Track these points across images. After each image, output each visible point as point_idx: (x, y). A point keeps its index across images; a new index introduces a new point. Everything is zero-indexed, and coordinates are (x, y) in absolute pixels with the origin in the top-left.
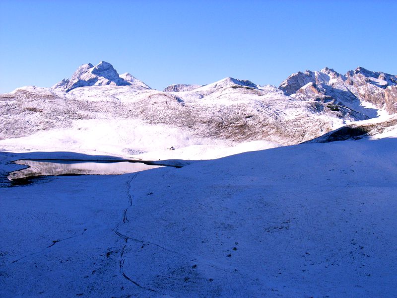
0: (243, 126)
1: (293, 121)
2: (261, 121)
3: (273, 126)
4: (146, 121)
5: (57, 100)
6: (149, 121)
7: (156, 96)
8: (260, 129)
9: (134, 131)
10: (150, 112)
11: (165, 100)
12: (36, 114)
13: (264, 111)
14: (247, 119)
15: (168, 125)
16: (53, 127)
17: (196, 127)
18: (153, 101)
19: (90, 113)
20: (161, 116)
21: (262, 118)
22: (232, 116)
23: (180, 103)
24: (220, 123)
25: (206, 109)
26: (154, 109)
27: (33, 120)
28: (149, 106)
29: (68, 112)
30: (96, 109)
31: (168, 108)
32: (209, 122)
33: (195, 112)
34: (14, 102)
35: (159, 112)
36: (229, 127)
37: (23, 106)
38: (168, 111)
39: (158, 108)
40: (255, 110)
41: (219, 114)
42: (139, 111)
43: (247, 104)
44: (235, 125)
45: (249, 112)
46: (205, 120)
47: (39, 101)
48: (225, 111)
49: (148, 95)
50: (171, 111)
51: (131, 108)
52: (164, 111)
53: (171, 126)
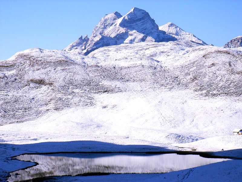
4: (200, 92)
5: (73, 66)
6: (204, 92)
7: (214, 55)
9: (182, 109)
10: (206, 79)
11: (228, 60)
12: (44, 88)
15: (234, 98)
16: (68, 106)
18: (209, 62)
19: (118, 84)
20: (221, 84)
26: (211, 74)
27: (40, 96)
28: (203, 70)
29: (89, 84)
30: (127, 78)
31: (233, 72)
34: (14, 72)
35: (219, 79)
37: (26, 78)
38: (233, 76)
39: (218, 72)
42: (189, 77)
47: (48, 69)
49: (202, 53)
50: (237, 75)
51: (177, 73)
52: (227, 76)
53: (238, 98)
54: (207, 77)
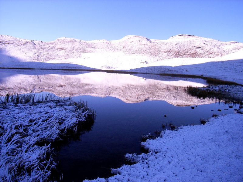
0: (194, 54)
1: (234, 50)
2: (208, 50)
3: (217, 53)
4: (126, 53)
5: (75, 43)
6: (128, 52)
7: (133, 38)
8: (208, 56)
11: (139, 40)
12: (63, 51)
13: (208, 44)
14: (197, 49)
15: (141, 55)
16: (70, 57)
17: (160, 55)
18: (131, 40)
19: (92, 49)
20: (136, 49)
21: (208, 49)
22: (186, 48)
23: (149, 41)
24: (177, 52)
25: (167, 44)
26: (131, 45)
27: (60, 54)
28: (128, 44)
29: (80, 49)
30: (96, 47)
31: (140, 44)
32: (169, 51)
33: (159, 46)
34: (53, 45)
35: (134, 47)
36: (184, 54)
37: (57, 47)
38: (141, 46)
39: (134, 45)
40: (202, 43)
41: (176, 47)
42: (122, 47)
43: (195, 40)
44: (189, 53)
45: (198, 45)
46: (166, 50)
47: (66, 44)
48: (180, 44)
49: (129, 37)
51: (117, 45)
52: (138, 46)
53: (142, 55)
54: (129, 46)
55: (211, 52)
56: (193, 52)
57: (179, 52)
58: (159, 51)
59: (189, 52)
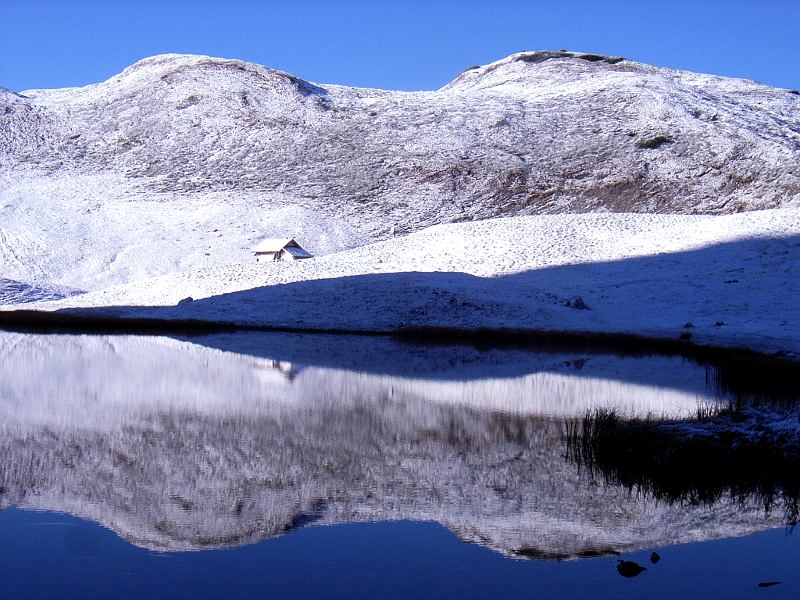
0: (628, 184)
2: (721, 157)
3: (787, 179)
4: (147, 180)
6: (159, 178)
7: (195, 73)
8: (723, 199)
9: (81, 226)
10: (169, 142)
11: (238, 87)
13: (725, 116)
14: (648, 155)
15: (255, 195)
17: (392, 197)
18: (180, 92)
20: (216, 155)
21: (723, 147)
22: (569, 145)
23: (310, 100)
24: (511, 176)
25: (438, 119)
26: (184, 129)
28: (162, 116)
31: (253, 122)
32: (455, 172)
33: (383, 131)
35: (208, 140)
36: (560, 192)
38: (254, 133)
39: (207, 122)
40: (679, 111)
41: (504, 137)
42: (113, 137)
43: (635, 91)
44: (590, 183)
45: (653, 122)
46: (436, 164)
48: (532, 122)
49: (160, 70)
50: (267, 131)
51: (77, 125)
52: (235, 134)
53: (268, 196)
54: (173, 134)
55: (741, 168)
56: (618, 171)
57: (523, 175)
58: (385, 170)
59: (595, 172)
